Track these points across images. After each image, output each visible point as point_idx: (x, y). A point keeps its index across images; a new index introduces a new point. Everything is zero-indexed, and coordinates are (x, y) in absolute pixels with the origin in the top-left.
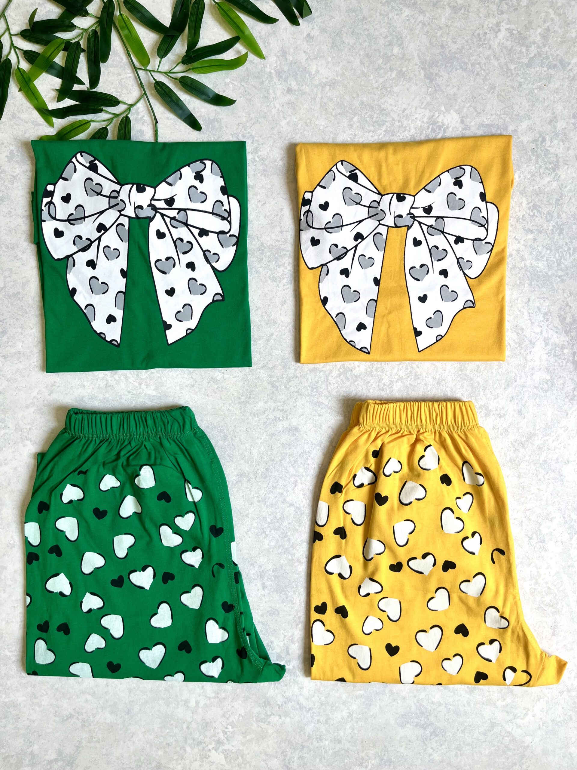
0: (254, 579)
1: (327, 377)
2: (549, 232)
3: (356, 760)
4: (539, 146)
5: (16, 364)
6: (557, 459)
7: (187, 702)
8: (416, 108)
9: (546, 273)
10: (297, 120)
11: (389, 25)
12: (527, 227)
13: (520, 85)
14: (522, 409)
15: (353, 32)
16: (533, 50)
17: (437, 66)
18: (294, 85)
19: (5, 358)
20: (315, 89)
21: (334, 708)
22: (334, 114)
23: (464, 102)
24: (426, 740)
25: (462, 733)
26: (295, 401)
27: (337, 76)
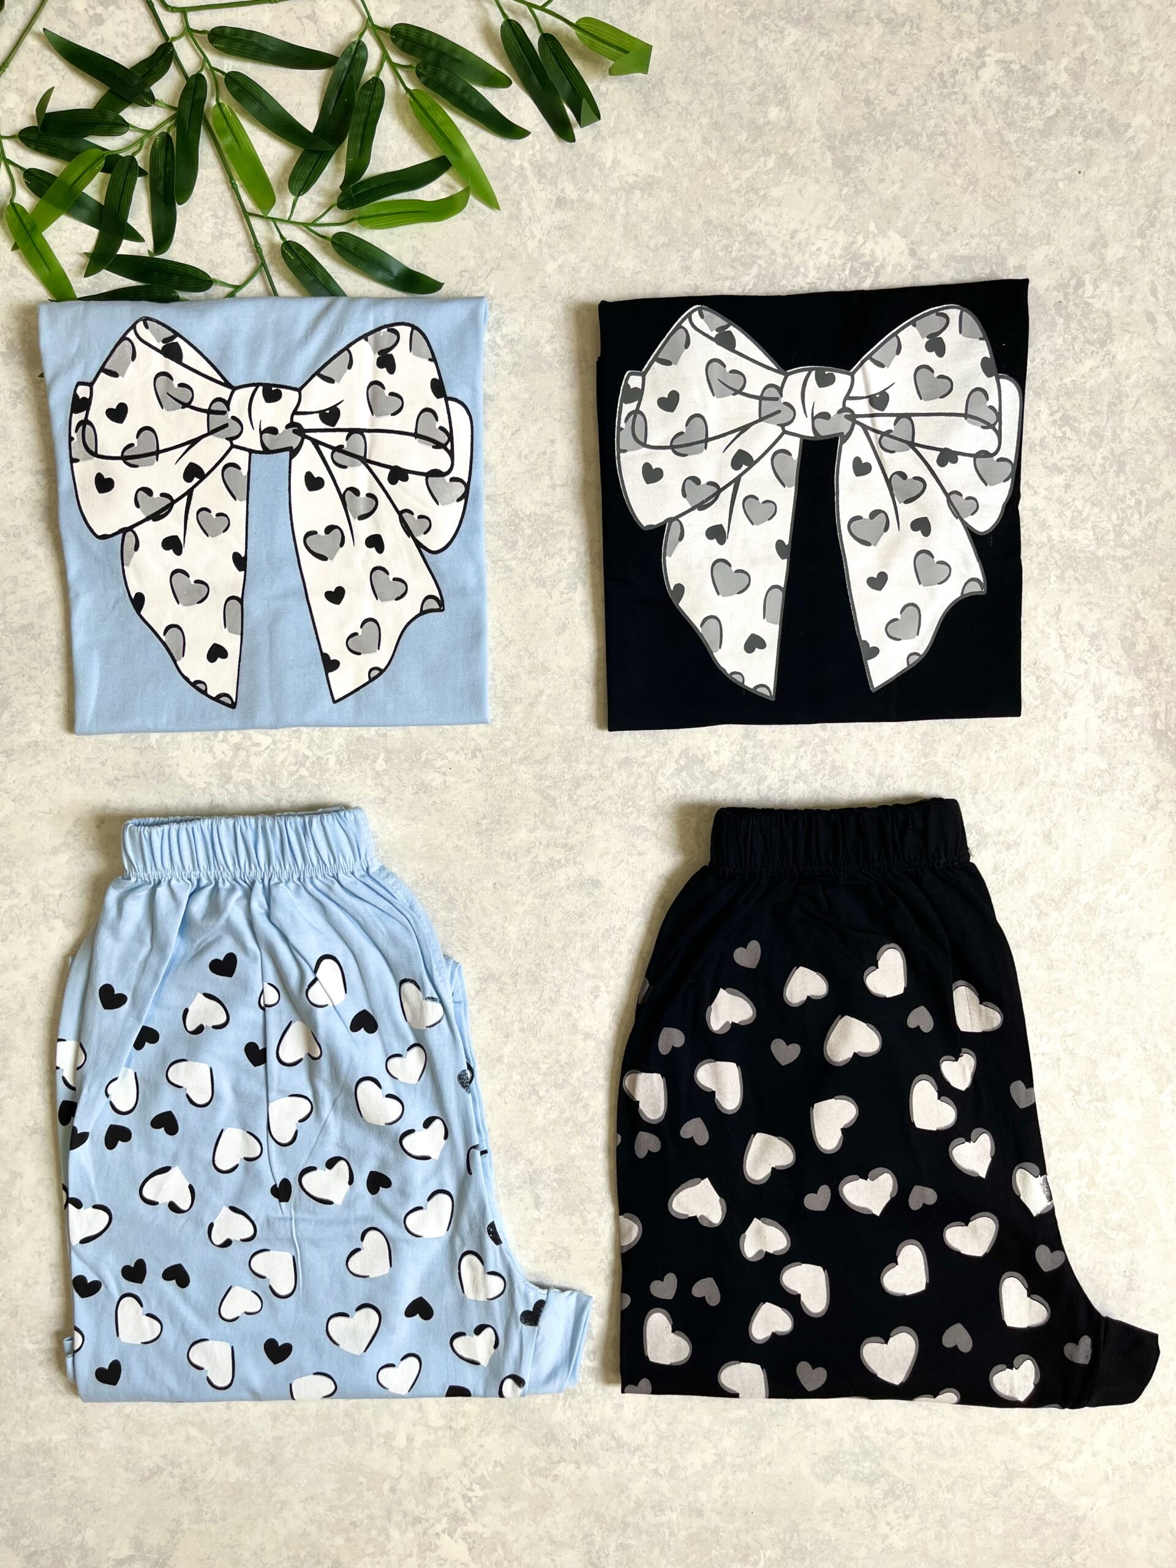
0: (520, 1188)
1: (654, 776)
2: (1096, 469)
3: (735, 1550)
4: (1071, 297)
5: (31, 766)
6: (1127, 931)
7: (389, 1437)
8: (818, 228)
9: (1092, 554)
10: (578, 260)
11: (758, 63)
12: (1050, 461)
13: (1029, 174)
14: (1052, 830)
15: (686, 78)
16: (1054, 101)
17: (858, 142)
18: (571, 191)
19: (8, 756)
20: (613, 198)
21: (687, 1445)
22: (652, 245)
23: (915, 213)
24: (876, 1506)
25: (948, 1491)
26: (590, 825)
27: (656, 169)
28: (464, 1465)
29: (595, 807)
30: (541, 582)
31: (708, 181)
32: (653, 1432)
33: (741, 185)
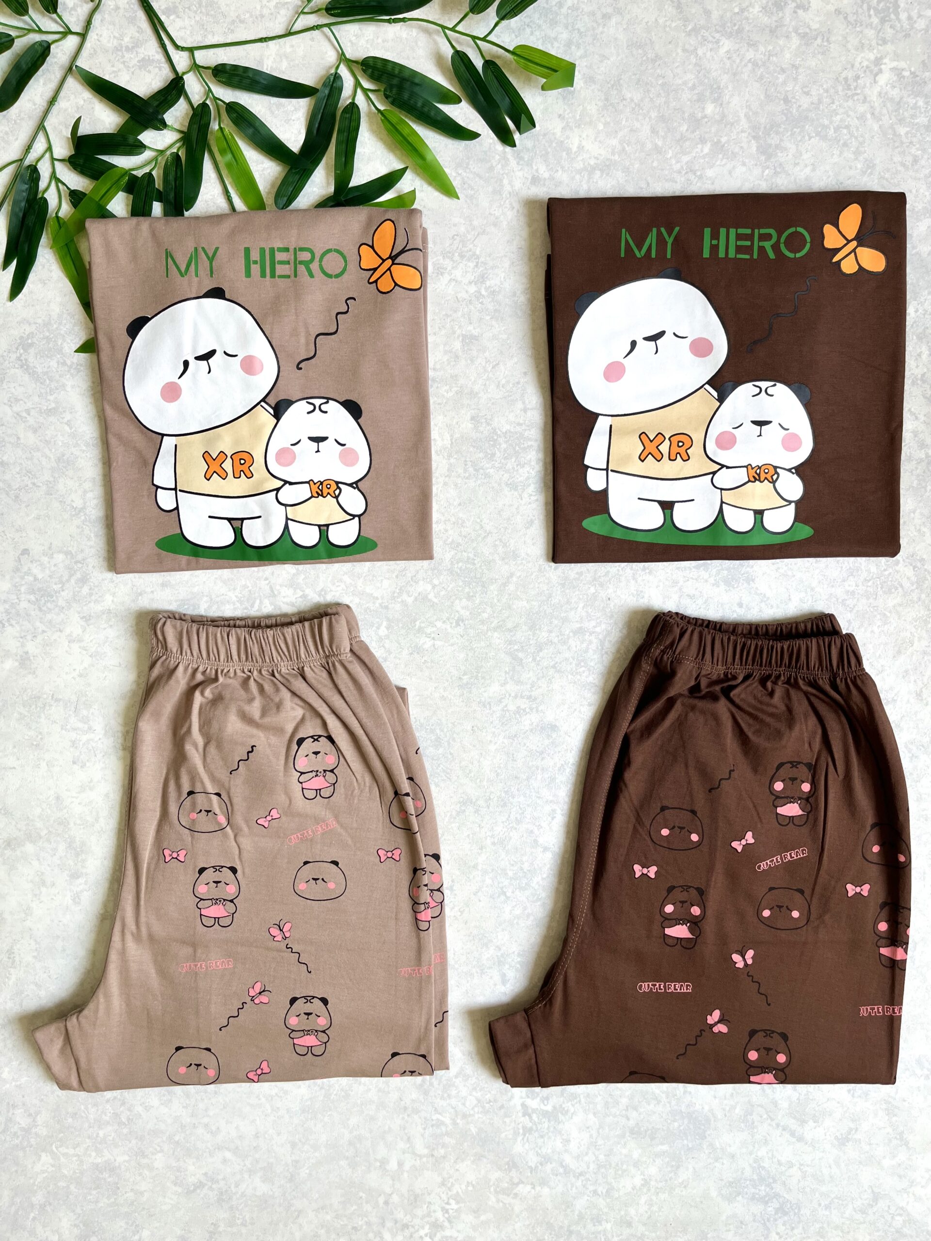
28: (443, 1184)
29: (554, 667)
30: (513, 486)
31: (655, 164)
32: (594, 1162)
33: (682, 167)
